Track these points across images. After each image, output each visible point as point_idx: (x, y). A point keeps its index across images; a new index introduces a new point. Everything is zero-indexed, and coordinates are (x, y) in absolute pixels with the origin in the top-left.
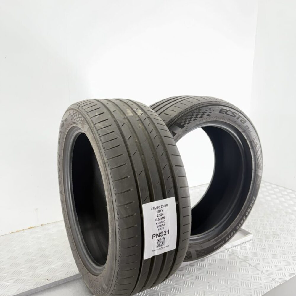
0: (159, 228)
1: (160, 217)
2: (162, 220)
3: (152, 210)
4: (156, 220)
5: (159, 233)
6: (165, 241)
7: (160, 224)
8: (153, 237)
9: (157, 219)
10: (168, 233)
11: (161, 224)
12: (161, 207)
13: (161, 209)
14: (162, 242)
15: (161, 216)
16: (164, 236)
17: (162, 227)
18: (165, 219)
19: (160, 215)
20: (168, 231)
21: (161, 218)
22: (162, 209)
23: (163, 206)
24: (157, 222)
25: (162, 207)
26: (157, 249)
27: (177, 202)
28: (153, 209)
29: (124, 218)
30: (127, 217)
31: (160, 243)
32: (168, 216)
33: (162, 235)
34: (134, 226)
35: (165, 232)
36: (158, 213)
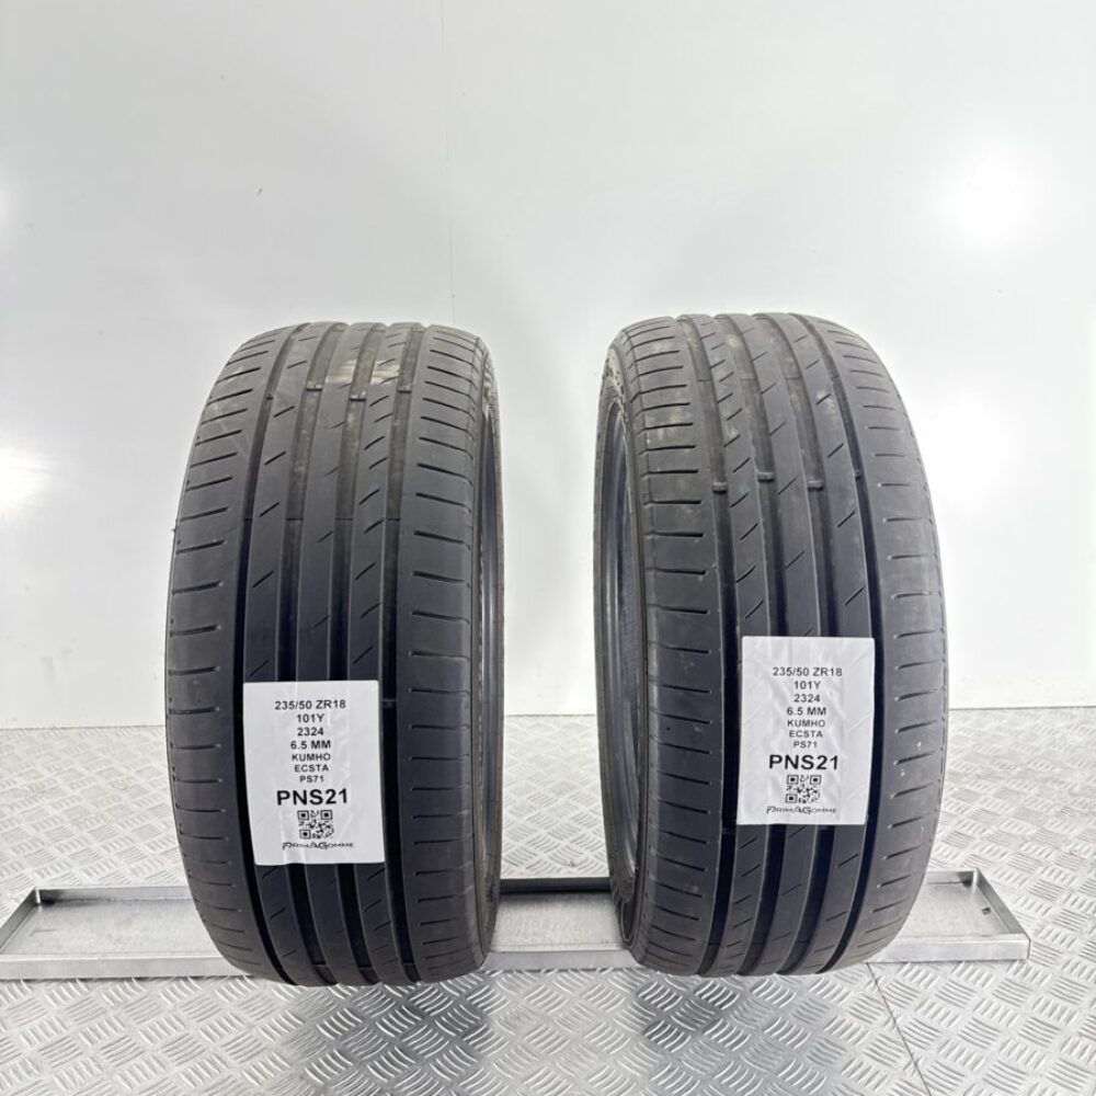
0: (306, 774)
2: (318, 751)
3: (277, 708)
4: (293, 745)
5: (305, 792)
6: (334, 823)
7: (308, 763)
8: (280, 799)
9: (298, 744)
10: (345, 801)
11: (314, 762)
12: (315, 704)
13: (313, 711)
14: (320, 825)
15: (313, 734)
16: (324, 806)
17: (316, 773)
18: (328, 750)
19: (311, 732)
20: (344, 792)
21: (313, 742)
22: (320, 712)
23: (327, 704)
24: (296, 752)
25: (322, 705)
26: (302, 841)
27: (387, 700)
28: (282, 705)
29: (183, 713)
30: (191, 712)
31: (312, 827)
32: (344, 742)
33: (317, 800)
34: (211, 747)
35: (330, 793)
36: (303, 725)
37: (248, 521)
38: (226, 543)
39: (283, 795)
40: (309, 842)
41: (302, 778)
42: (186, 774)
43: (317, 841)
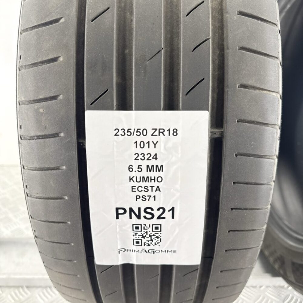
0: (141, 194)
1: (144, 164)
2: (153, 174)
3: (116, 135)
4: (130, 168)
5: (139, 209)
6: (163, 235)
7: (143, 184)
8: (118, 214)
9: (135, 168)
10: (173, 217)
11: (148, 184)
12: (150, 132)
13: (149, 138)
14: (150, 236)
15: (148, 159)
16: (155, 221)
17: (150, 193)
18: (161, 174)
19: (147, 157)
20: (173, 209)
21: (148, 166)
22: (155, 139)
23: (161, 132)
24: (133, 174)
25: (157, 133)
26: (135, 248)
28: (121, 132)
29: (32, 138)
30: (39, 137)
31: (144, 237)
32: (175, 167)
33: (149, 216)
34: (57, 168)
35: (161, 210)
36: (139, 151)
39: (121, 211)
40: (141, 248)
41: (137, 198)
42: (37, 191)
43: (147, 248)
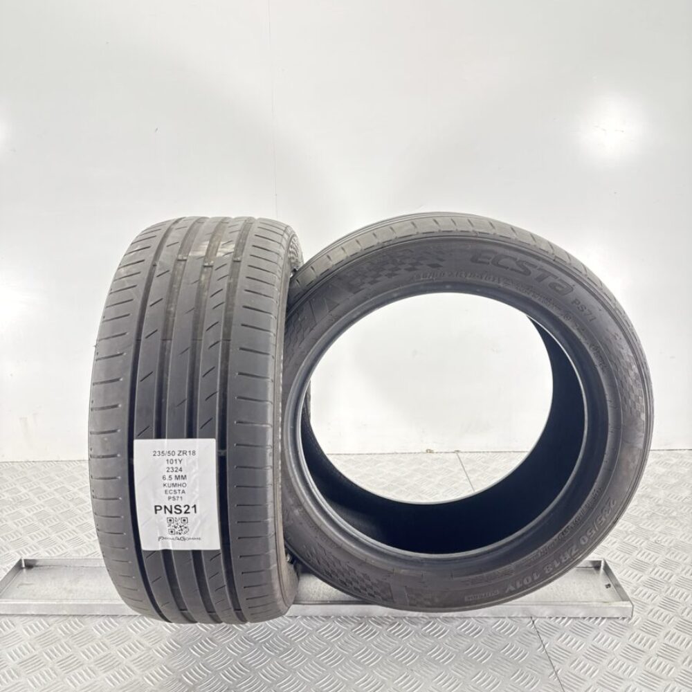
0: (172, 496)
1: (173, 474)
2: (180, 481)
3: (154, 455)
4: (164, 478)
5: (171, 506)
6: (188, 525)
7: (173, 488)
8: (156, 510)
9: (167, 477)
10: (195, 512)
11: (177, 488)
12: (177, 453)
13: (176, 457)
14: (180, 527)
15: (176, 471)
16: (183, 515)
17: (178, 495)
18: (185, 481)
20: (195, 506)
21: (176, 476)
22: (180, 458)
23: (185, 453)
24: (166, 482)
25: (181, 453)
26: (170, 536)
27: (220, 451)
28: (157, 453)
29: (99, 457)
30: (103, 457)
31: (176, 527)
32: (195, 476)
33: (178, 511)
34: (115, 478)
35: (187, 507)
36: (170, 466)
37: (138, 340)
38: (125, 354)
39: (158, 508)
40: (174, 536)
41: (169, 498)
42: (101, 494)
43: (179, 536)
